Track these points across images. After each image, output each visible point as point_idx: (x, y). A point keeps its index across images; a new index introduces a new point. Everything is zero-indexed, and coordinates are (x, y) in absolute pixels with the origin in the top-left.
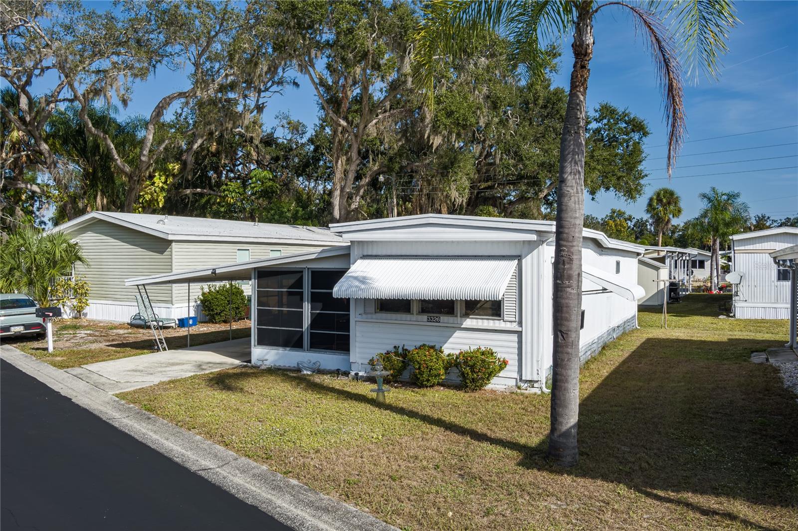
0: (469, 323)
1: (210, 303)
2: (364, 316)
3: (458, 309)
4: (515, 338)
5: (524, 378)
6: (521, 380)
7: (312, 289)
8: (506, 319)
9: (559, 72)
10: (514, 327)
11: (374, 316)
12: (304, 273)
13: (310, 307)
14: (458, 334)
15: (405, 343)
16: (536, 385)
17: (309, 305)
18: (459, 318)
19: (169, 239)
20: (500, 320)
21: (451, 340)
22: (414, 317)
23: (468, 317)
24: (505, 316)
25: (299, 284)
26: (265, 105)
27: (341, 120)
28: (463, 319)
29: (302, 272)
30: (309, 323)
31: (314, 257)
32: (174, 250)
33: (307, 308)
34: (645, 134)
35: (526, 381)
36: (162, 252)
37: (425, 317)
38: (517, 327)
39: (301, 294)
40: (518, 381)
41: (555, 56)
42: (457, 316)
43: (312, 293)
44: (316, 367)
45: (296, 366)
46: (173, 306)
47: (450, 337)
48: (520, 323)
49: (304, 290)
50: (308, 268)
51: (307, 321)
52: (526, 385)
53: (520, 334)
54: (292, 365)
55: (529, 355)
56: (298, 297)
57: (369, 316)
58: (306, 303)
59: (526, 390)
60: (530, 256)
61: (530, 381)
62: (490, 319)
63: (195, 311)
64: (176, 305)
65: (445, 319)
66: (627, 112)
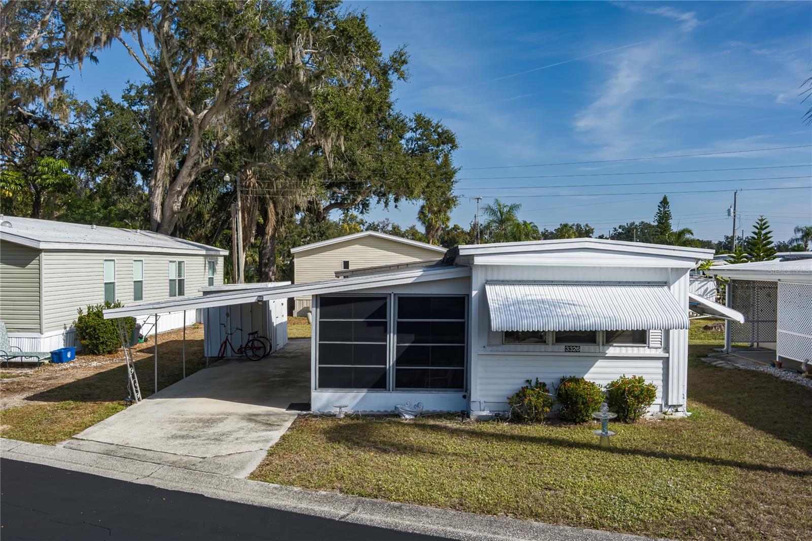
0: (612, 351)
1: (95, 330)
2: (488, 348)
3: (600, 338)
4: (660, 364)
5: (670, 404)
6: (666, 404)
7: (399, 318)
8: (651, 345)
9: (408, 81)
10: (660, 353)
11: (500, 348)
12: (388, 300)
13: (395, 340)
14: (600, 363)
15: (537, 376)
16: (679, 409)
17: (396, 336)
18: (601, 347)
19: (41, 248)
20: (645, 347)
21: (592, 370)
22: (550, 348)
23: (612, 346)
24: (650, 342)
25: (382, 312)
26: (66, 79)
27: (188, 108)
28: (606, 347)
29: (385, 298)
30: (395, 359)
31: (410, 282)
32: (43, 262)
33: (392, 340)
34: (454, 147)
35: (671, 406)
36: (23, 265)
37: (562, 347)
38: (662, 353)
39: (385, 324)
40: (663, 406)
41: (404, 62)
42: (599, 345)
43: (398, 323)
44: (418, 410)
45: (393, 409)
46: (43, 336)
47: (591, 366)
48: (667, 349)
49: (388, 320)
50: (395, 294)
51: (392, 357)
52: (670, 410)
53: (666, 361)
54: (389, 410)
55: (675, 380)
56: (382, 328)
57: (495, 348)
58: (392, 335)
59: (672, 414)
60: (677, 282)
61: (674, 406)
62: (629, 346)
63: (64, 340)
64: (46, 334)
65: (584, 348)
66: (439, 124)
